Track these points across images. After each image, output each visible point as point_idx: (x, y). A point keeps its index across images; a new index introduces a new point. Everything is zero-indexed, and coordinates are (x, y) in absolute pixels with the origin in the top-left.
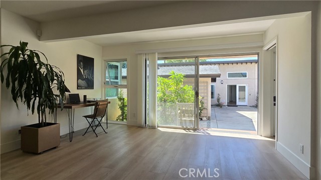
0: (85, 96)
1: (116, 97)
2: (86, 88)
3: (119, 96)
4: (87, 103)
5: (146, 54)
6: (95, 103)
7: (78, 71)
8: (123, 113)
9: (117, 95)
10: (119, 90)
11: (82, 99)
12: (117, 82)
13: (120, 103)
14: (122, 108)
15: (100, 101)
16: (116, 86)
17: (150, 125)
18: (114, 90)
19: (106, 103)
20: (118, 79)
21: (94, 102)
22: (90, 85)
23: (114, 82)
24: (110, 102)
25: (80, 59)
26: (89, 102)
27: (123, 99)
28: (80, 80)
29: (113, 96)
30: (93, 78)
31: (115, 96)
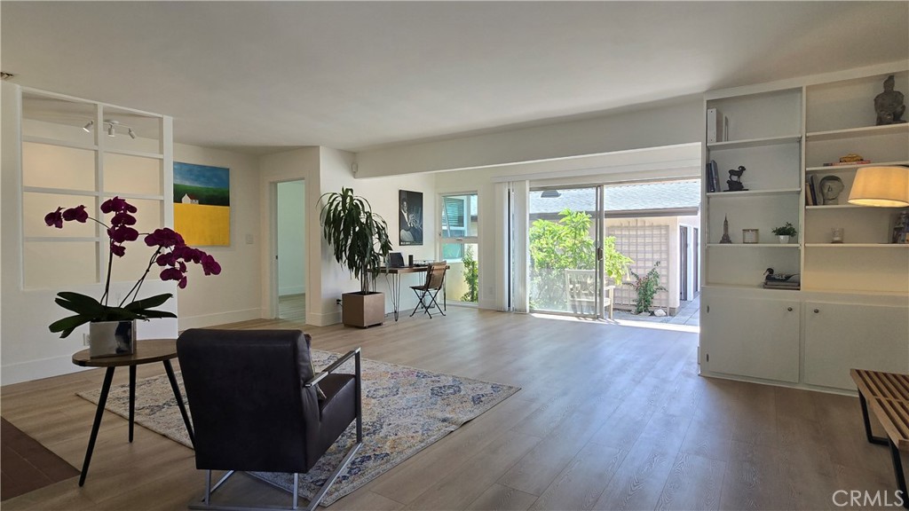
0: (411, 257)
1: (459, 260)
2: (412, 244)
3: (466, 256)
4: (415, 267)
5: (509, 182)
6: (429, 268)
7: (401, 215)
8: (473, 289)
9: (462, 255)
10: (466, 246)
11: (406, 262)
12: (462, 232)
13: (467, 271)
14: (471, 280)
15: (434, 264)
16: (460, 238)
17: (517, 308)
18: (457, 247)
19: (444, 267)
20: (463, 226)
21: (424, 265)
22: (417, 238)
23: (456, 231)
24: (449, 268)
25: (403, 196)
26: (418, 265)
27: (473, 263)
28: (403, 231)
29: (455, 258)
30: (422, 226)
31: (459, 257)
